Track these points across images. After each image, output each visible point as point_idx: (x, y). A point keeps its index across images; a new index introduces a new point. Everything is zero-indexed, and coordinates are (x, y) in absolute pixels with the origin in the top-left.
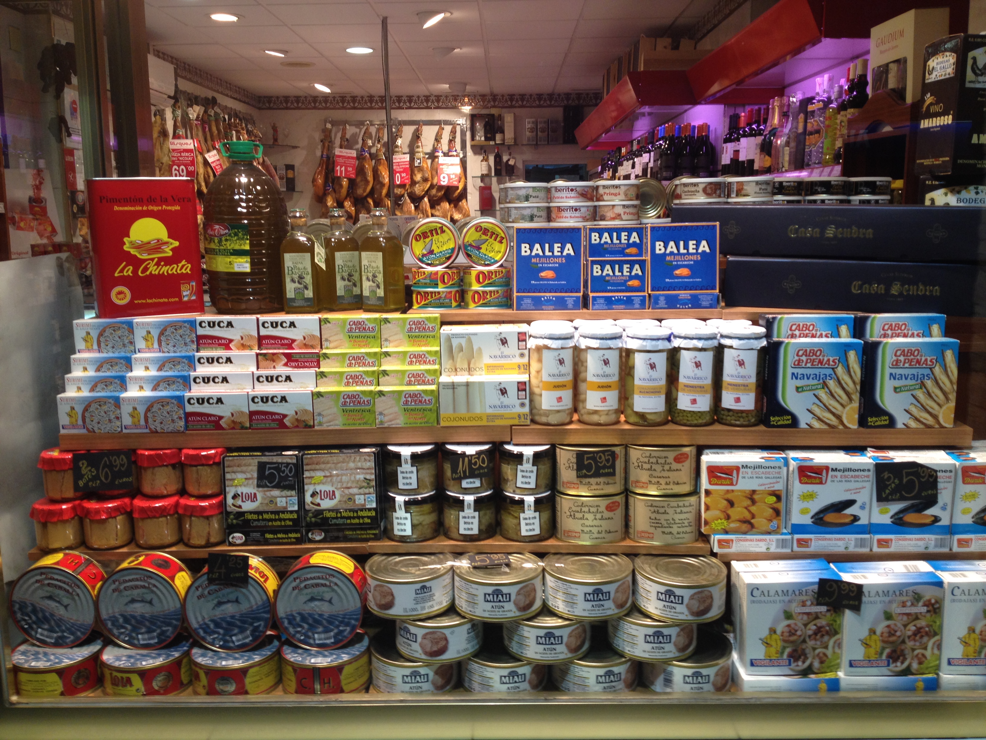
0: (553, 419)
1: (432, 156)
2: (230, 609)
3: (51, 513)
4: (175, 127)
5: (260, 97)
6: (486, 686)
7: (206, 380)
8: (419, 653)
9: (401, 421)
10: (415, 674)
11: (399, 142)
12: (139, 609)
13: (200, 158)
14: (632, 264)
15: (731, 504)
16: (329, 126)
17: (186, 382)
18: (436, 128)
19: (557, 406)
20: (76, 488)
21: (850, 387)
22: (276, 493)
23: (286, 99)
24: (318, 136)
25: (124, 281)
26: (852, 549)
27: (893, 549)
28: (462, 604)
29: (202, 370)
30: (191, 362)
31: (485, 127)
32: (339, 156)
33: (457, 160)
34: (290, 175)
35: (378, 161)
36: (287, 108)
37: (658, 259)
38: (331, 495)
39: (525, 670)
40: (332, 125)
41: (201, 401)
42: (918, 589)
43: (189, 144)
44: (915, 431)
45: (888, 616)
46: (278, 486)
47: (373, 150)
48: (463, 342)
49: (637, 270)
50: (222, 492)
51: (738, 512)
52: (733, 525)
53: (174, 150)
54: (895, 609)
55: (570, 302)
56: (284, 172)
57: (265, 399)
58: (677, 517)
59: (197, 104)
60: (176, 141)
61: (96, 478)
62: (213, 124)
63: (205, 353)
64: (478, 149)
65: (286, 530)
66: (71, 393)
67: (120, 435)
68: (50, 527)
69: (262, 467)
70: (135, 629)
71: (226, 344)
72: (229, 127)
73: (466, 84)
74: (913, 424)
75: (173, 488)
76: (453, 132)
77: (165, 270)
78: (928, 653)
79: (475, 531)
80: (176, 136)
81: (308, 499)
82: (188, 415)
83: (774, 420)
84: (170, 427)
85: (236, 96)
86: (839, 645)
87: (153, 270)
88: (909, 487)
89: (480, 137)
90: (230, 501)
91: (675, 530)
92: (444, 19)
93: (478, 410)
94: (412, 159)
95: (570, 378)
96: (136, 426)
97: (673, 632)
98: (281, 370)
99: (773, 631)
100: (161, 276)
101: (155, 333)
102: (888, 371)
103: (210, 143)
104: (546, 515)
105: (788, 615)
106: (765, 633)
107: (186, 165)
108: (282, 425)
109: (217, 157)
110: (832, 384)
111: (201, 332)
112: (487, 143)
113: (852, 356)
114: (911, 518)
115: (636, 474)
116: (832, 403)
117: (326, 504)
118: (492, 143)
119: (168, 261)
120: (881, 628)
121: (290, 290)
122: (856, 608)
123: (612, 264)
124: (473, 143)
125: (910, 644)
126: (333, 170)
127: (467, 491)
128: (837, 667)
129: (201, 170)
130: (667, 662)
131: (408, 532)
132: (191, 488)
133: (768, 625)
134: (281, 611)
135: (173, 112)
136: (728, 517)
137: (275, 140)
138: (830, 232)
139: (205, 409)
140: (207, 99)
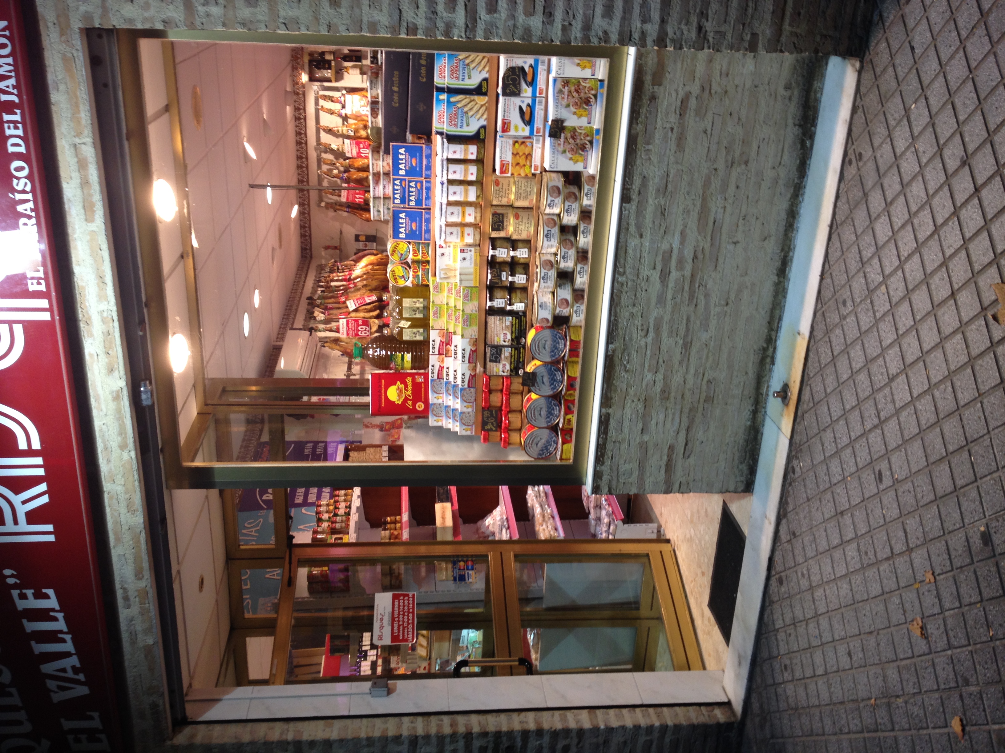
0: (478, 237)
1: (345, 118)
2: (546, 379)
3: (505, 441)
4: (331, 330)
5: (302, 256)
6: (584, 284)
7: (455, 378)
8: (568, 309)
9: (476, 303)
10: (576, 312)
11: (334, 147)
12: (544, 413)
13: (353, 315)
14: (409, 186)
15: (518, 164)
16: (323, 204)
17: (455, 386)
18: (322, 113)
19: (472, 236)
20: (496, 431)
21: (467, 100)
22: (503, 356)
23: (303, 236)
24: (331, 213)
25: (414, 405)
26: (543, 107)
27: (544, 87)
28: (551, 290)
29: (451, 379)
30: (448, 383)
31: (319, 68)
32: (348, 198)
33: (348, 97)
34: (363, 238)
35: (350, 166)
36: (310, 236)
37: (408, 173)
38: (505, 335)
39: (579, 266)
40: (322, 201)
41: (463, 381)
42: (556, 91)
43: (343, 322)
44: (491, 67)
45: (568, 106)
46: (500, 355)
47: (342, 169)
48: (442, 272)
49: (413, 184)
50: (503, 377)
51: (522, 161)
52: (528, 163)
53: (348, 334)
54: (565, 102)
55: (427, 216)
56: (361, 243)
57: (464, 357)
58: (523, 188)
59: (313, 312)
60: (341, 331)
61: (492, 424)
62: (327, 301)
63: (445, 377)
64: (339, 76)
65: (519, 353)
66: (457, 429)
67: (476, 413)
68: (511, 442)
69: (491, 361)
70: (552, 414)
71: (442, 368)
72: (328, 287)
73: (286, 91)
74: (487, 69)
75: (499, 394)
76: (325, 98)
77: (410, 388)
78: (588, 85)
79: (525, 276)
80: (337, 331)
81: (506, 344)
82: (469, 386)
83: (482, 137)
84: (474, 394)
85: (303, 278)
86: (580, 127)
87: (410, 393)
88: (514, 80)
89: (328, 73)
90: (505, 374)
91: (529, 189)
92: (249, 141)
93: (472, 270)
94: (348, 137)
95: (459, 229)
96: (472, 407)
97: (567, 203)
98: (452, 348)
99: (571, 159)
100: (413, 390)
101: (436, 395)
102: (461, 82)
103: (341, 306)
104: (520, 245)
105: (564, 152)
106: (572, 162)
107: (358, 325)
108: (475, 351)
109: (352, 301)
110: (466, 109)
111: (436, 377)
112: (333, 68)
113: (452, 100)
114: (529, 78)
115: (504, 201)
116: (475, 109)
117: (509, 337)
118: (333, 64)
119: (406, 386)
120: (573, 109)
121: (419, 338)
122: (562, 121)
123: (409, 196)
124: (333, 79)
125: (582, 95)
126: (359, 204)
127: (507, 278)
128: (591, 128)
129: (361, 314)
130: (581, 206)
131: (523, 305)
132: (500, 387)
133: (568, 161)
134: (548, 359)
135: (320, 331)
136: (524, 165)
137: (336, 248)
138: (395, 89)
139: (466, 380)
140: (309, 304)
